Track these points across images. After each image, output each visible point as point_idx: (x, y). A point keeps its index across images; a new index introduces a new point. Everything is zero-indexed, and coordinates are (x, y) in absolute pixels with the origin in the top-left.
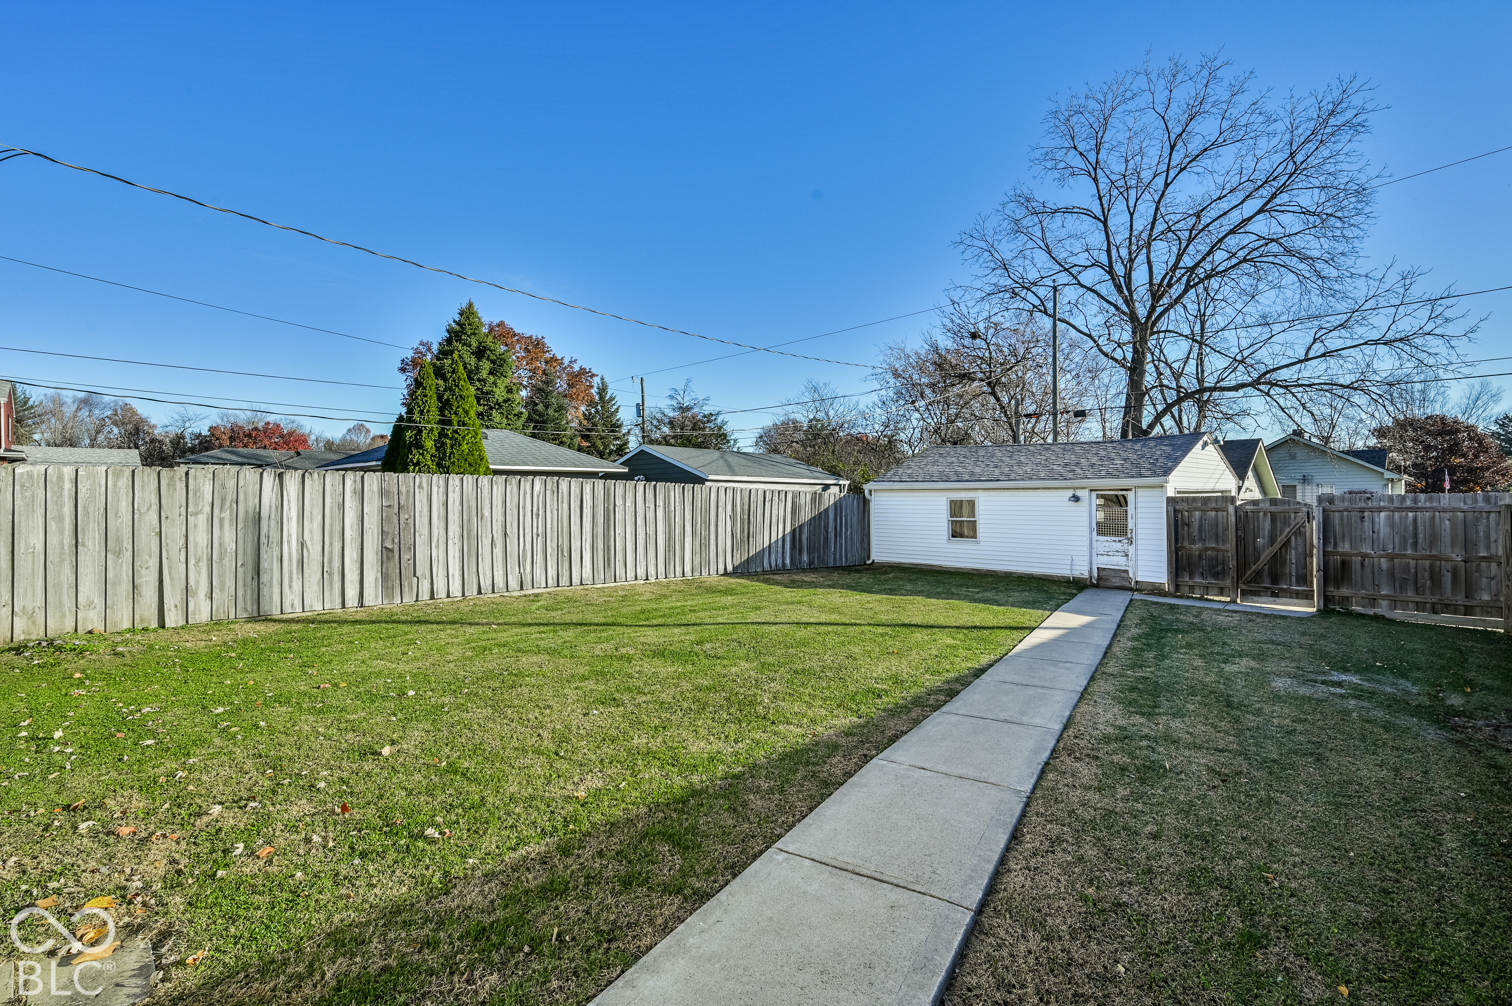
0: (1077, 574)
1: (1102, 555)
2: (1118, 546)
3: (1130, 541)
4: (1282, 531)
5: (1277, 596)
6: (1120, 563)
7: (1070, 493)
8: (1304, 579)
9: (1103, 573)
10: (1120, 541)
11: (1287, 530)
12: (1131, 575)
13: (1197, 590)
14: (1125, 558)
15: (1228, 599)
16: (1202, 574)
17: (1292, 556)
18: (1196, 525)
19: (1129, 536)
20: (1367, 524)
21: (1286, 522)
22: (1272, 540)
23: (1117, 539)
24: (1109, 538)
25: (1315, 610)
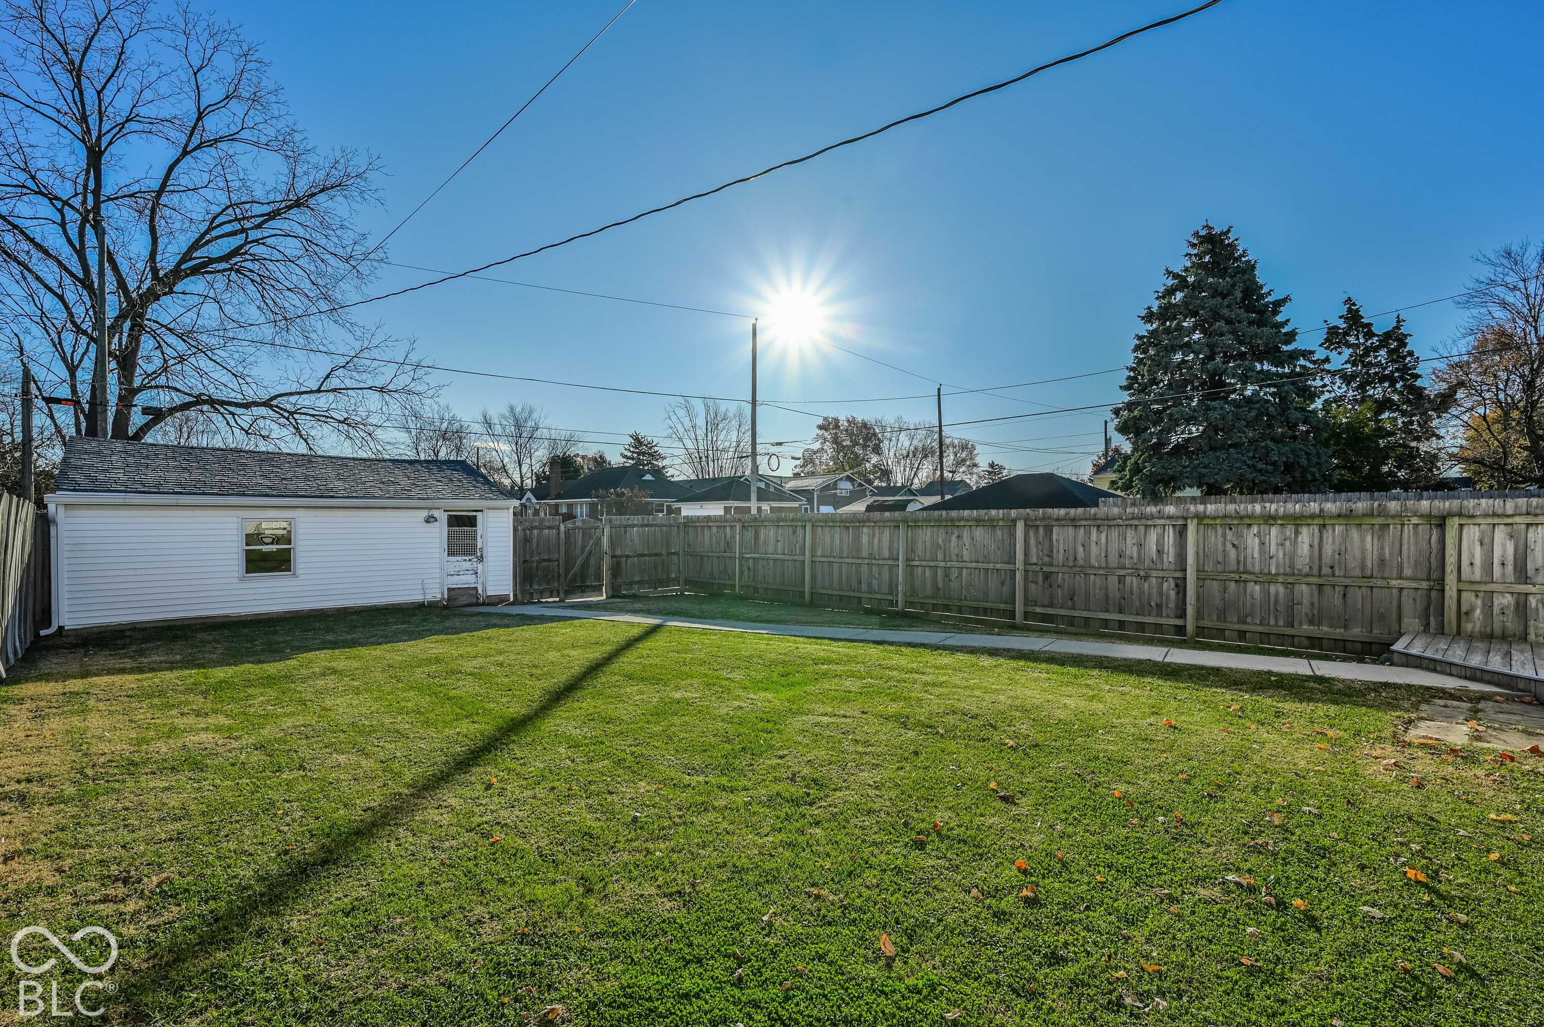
0: (429, 598)
1: (452, 575)
2: (468, 565)
3: (481, 559)
4: (588, 543)
5: (583, 591)
6: (469, 581)
7: (424, 514)
8: (599, 577)
9: (453, 593)
10: (470, 560)
11: (591, 542)
12: (480, 591)
13: (535, 596)
14: (474, 576)
15: (558, 599)
16: (538, 582)
17: (592, 562)
18: (535, 541)
19: (479, 554)
20: (628, 535)
21: (590, 537)
22: (583, 550)
23: (467, 558)
24: (459, 558)
25: (604, 597)
